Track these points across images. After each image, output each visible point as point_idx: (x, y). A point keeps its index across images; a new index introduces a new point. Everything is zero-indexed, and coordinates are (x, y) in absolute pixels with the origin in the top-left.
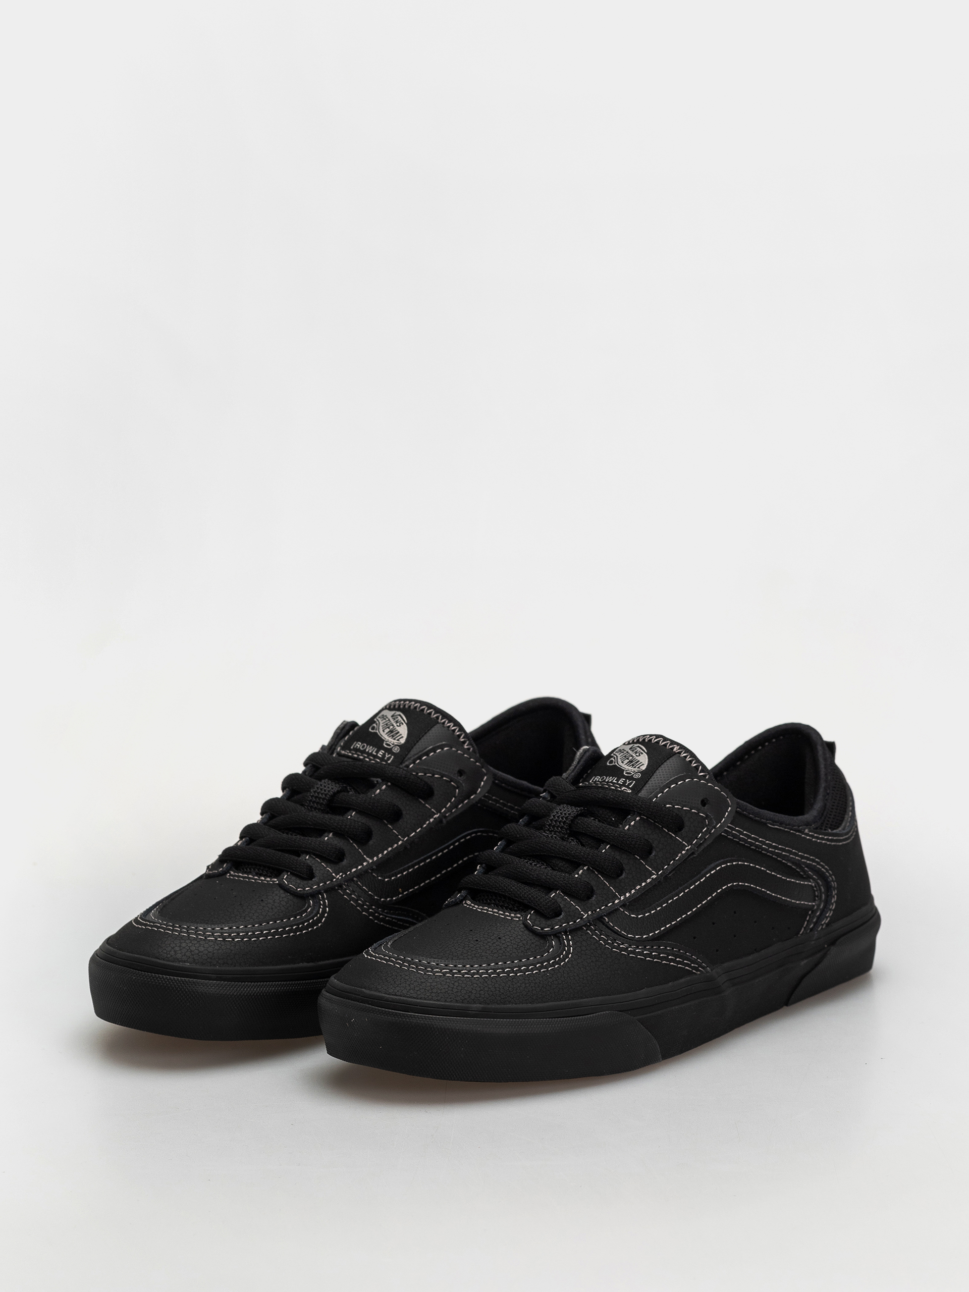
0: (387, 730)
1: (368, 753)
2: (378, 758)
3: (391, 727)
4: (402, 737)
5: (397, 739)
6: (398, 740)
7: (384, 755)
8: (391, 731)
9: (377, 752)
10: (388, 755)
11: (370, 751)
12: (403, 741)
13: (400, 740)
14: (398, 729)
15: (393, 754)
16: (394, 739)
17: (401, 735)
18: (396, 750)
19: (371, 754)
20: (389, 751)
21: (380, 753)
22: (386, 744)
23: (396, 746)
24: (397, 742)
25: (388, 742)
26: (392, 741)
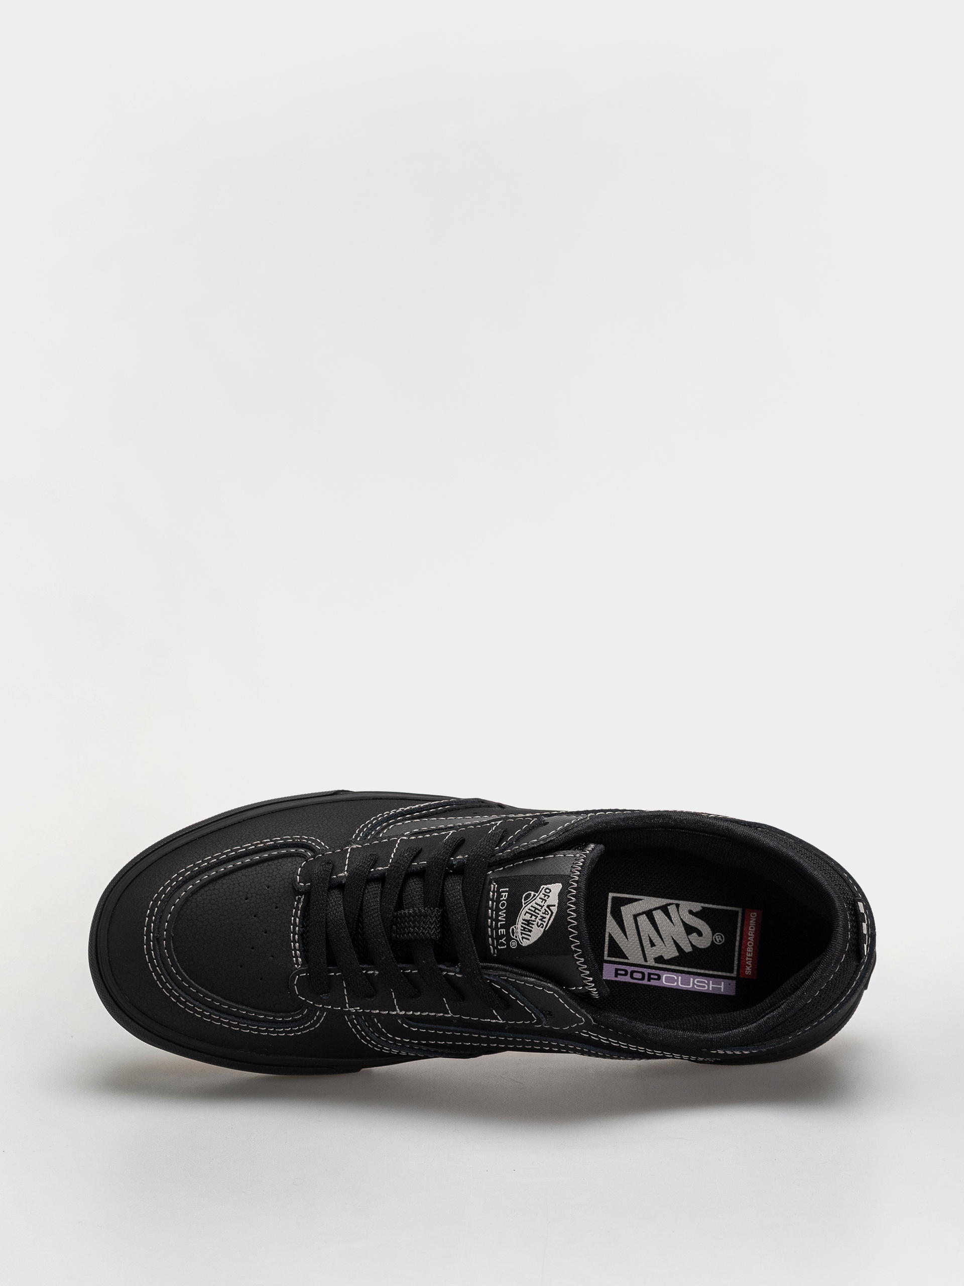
0: (528, 917)
2: (497, 932)
3: (534, 918)
4: (528, 939)
5: (523, 935)
6: (523, 938)
7: (502, 936)
8: (528, 923)
10: (504, 940)
12: (526, 943)
13: (524, 940)
14: (535, 926)
15: (508, 944)
16: (522, 933)
17: (530, 936)
18: (513, 945)
20: (509, 939)
21: (502, 930)
22: (513, 927)
23: (517, 940)
24: (521, 939)
25: (515, 927)
26: (519, 931)
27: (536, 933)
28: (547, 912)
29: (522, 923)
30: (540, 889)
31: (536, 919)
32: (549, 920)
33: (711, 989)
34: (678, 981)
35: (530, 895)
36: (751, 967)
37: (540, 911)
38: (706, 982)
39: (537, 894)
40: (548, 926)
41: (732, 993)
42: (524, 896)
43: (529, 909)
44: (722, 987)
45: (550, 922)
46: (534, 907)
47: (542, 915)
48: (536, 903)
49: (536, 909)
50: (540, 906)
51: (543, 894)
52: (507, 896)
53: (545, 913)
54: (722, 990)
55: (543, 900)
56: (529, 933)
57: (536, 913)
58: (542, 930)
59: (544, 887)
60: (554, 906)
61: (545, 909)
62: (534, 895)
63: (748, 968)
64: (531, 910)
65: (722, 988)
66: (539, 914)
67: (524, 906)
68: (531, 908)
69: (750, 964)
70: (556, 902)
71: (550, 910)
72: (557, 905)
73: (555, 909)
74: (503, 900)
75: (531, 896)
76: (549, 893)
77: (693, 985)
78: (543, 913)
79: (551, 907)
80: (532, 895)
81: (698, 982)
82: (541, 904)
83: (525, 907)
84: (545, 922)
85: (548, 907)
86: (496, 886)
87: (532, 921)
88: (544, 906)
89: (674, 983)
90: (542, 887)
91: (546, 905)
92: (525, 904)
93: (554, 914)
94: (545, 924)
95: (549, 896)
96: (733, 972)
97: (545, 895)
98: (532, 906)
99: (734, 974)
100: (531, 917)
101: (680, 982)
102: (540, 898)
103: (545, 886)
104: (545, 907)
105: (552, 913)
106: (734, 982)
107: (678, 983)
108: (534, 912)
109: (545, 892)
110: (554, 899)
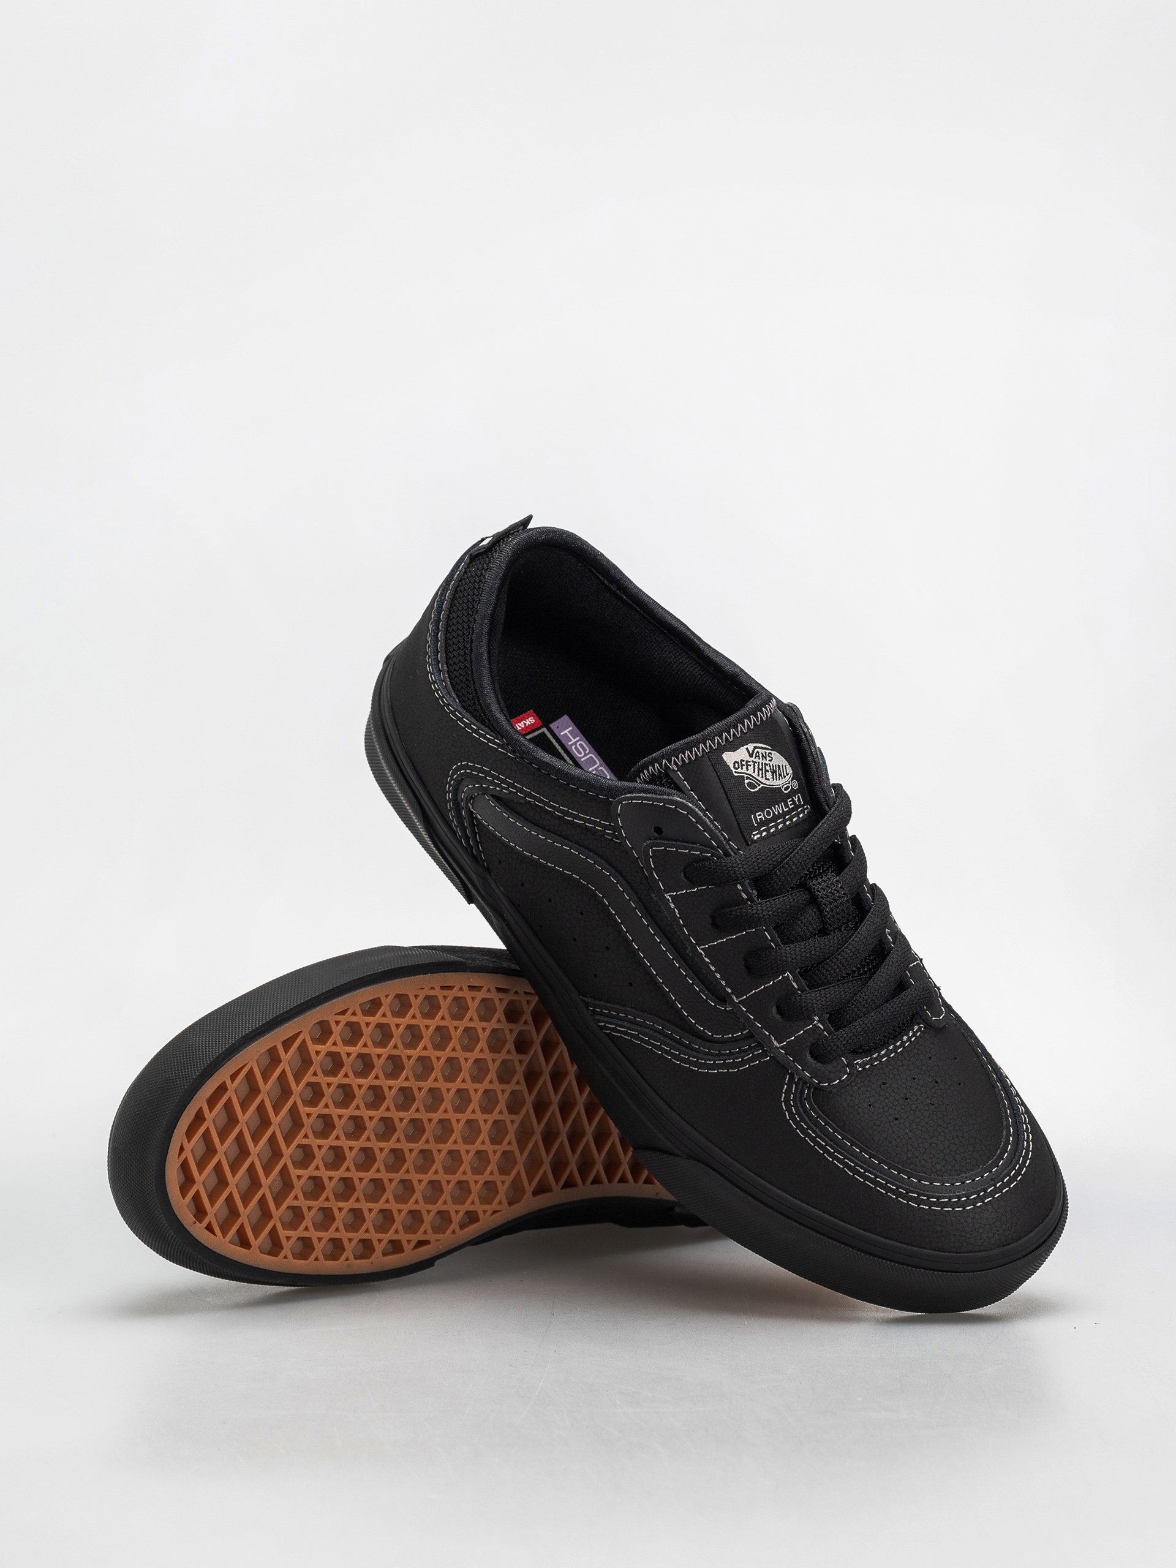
0: (769, 775)
1: (780, 816)
2: (792, 810)
3: (768, 768)
4: (786, 767)
5: (785, 775)
6: (787, 775)
7: (793, 802)
8: (773, 772)
9: (787, 806)
10: (796, 799)
11: (781, 812)
12: (790, 771)
14: (773, 763)
15: (797, 793)
16: (784, 777)
18: (795, 786)
19: (785, 814)
21: (789, 803)
22: (783, 789)
23: (792, 781)
24: (790, 775)
25: (783, 786)
26: (784, 780)
27: (778, 760)
28: (756, 754)
29: (776, 780)
30: (739, 775)
31: (767, 764)
32: (762, 748)
33: (578, 738)
34: (595, 768)
35: (749, 784)
36: (524, 722)
37: (759, 763)
38: (573, 747)
39: (746, 776)
40: (767, 747)
41: (565, 718)
42: (752, 790)
43: (762, 777)
44: (566, 731)
45: (764, 746)
46: (759, 772)
47: (761, 759)
48: (754, 772)
49: (759, 769)
50: (754, 765)
51: (742, 769)
52: (759, 813)
53: (759, 756)
54: (571, 728)
55: (747, 765)
56: (781, 767)
57: (762, 767)
58: (773, 752)
59: (735, 772)
60: (747, 749)
61: (755, 758)
62: (747, 778)
63: (528, 723)
64: (762, 774)
65: (568, 730)
66: (762, 763)
67: (762, 785)
68: (761, 775)
69: (522, 723)
70: (743, 749)
71: (753, 751)
72: (746, 747)
73: (751, 747)
74: (764, 816)
75: (750, 782)
76: (738, 763)
77: (588, 754)
78: (759, 759)
79: (751, 752)
80: (748, 781)
81: (580, 753)
82: (752, 766)
83: (762, 783)
84: (766, 753)
85: (751, 756)
86: (754, 833)
87: (771, 769)
88: (753, 761)
89: (601, 769)
90: (736, 775)
91: (751, 759)
92: (759, 785)
93: (755, 745)
94: (768, 752)
95: (742, 761)
96: (543, 733)
97: (742, 765)
98: (759, 776)
99: (545, 730)
100: (768, 771)
101: (596, 766)
102: (747, 770)
103: (734, 770)
104: (753, 759)
105: (755, 748)
106: (553, 726)
107: (598, 767)
108: (762, 770)
109: (739, 768)
110: (741, 754)
